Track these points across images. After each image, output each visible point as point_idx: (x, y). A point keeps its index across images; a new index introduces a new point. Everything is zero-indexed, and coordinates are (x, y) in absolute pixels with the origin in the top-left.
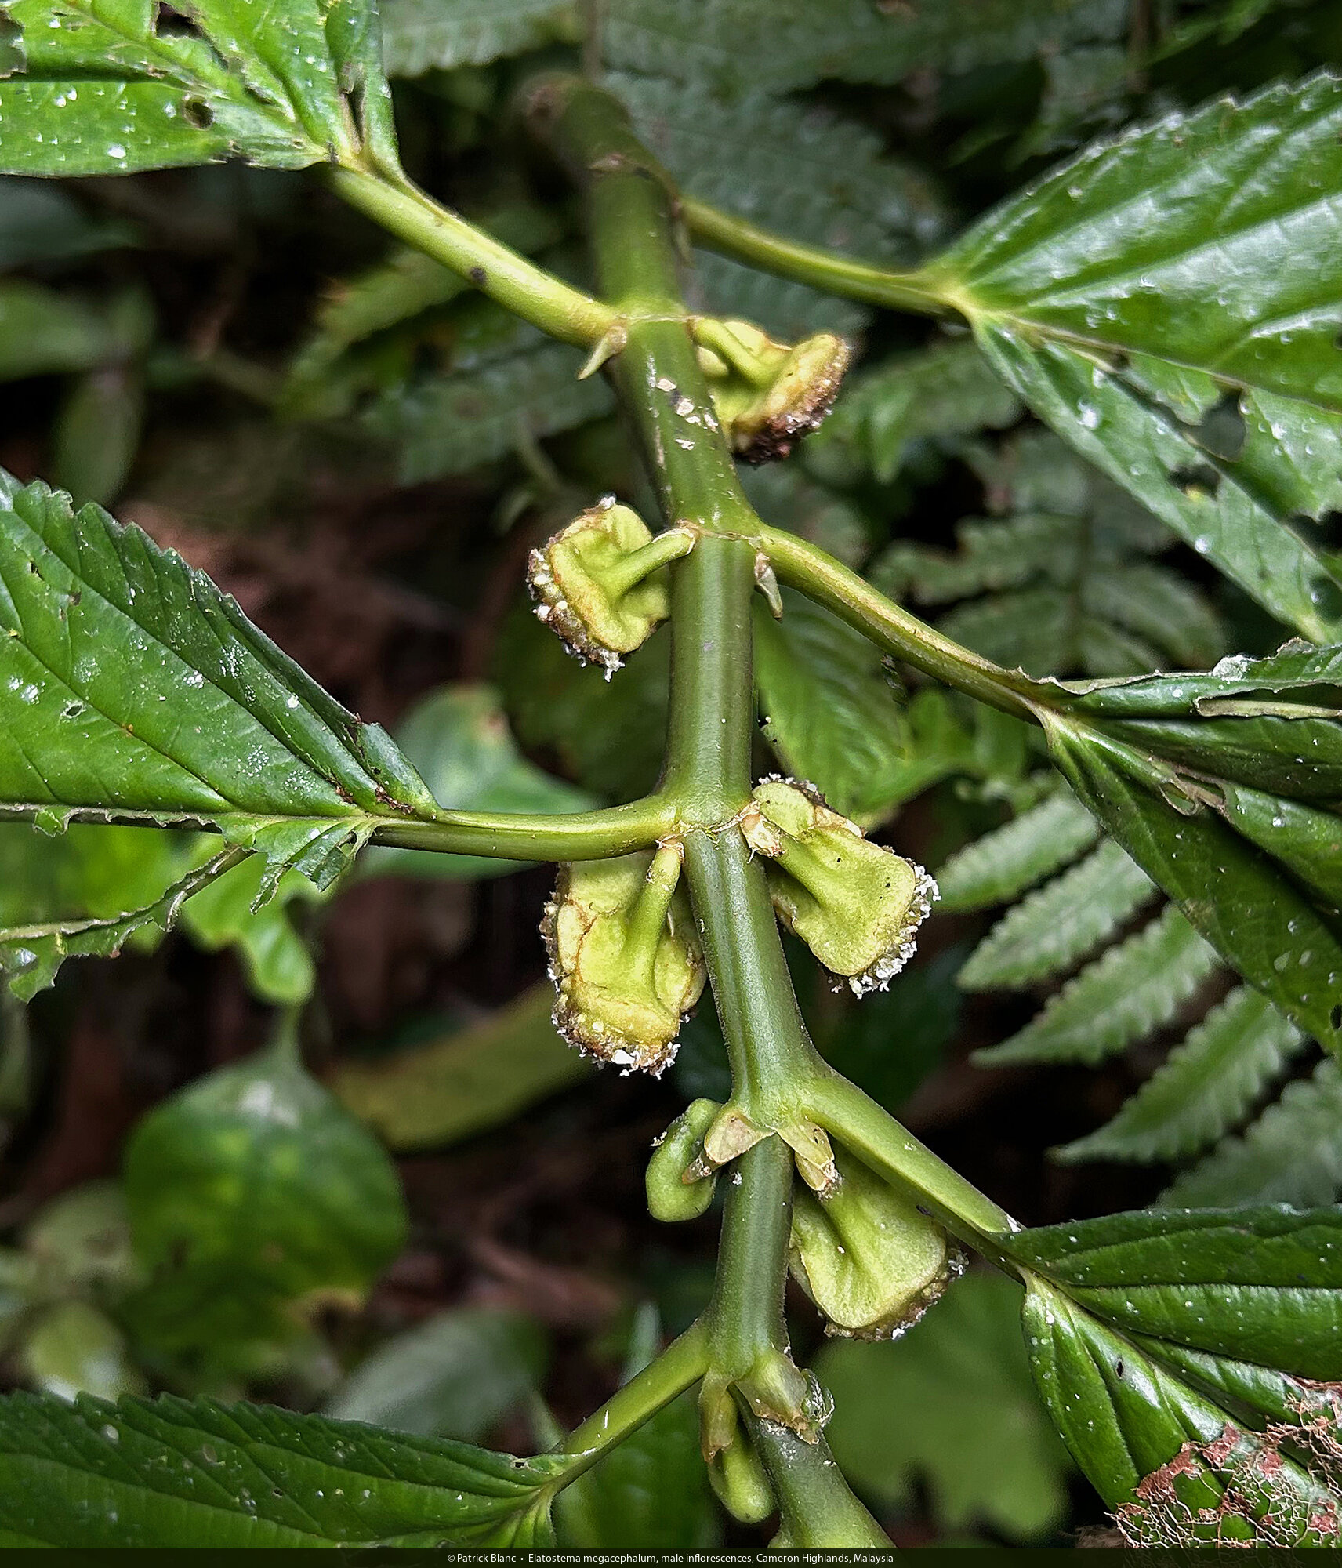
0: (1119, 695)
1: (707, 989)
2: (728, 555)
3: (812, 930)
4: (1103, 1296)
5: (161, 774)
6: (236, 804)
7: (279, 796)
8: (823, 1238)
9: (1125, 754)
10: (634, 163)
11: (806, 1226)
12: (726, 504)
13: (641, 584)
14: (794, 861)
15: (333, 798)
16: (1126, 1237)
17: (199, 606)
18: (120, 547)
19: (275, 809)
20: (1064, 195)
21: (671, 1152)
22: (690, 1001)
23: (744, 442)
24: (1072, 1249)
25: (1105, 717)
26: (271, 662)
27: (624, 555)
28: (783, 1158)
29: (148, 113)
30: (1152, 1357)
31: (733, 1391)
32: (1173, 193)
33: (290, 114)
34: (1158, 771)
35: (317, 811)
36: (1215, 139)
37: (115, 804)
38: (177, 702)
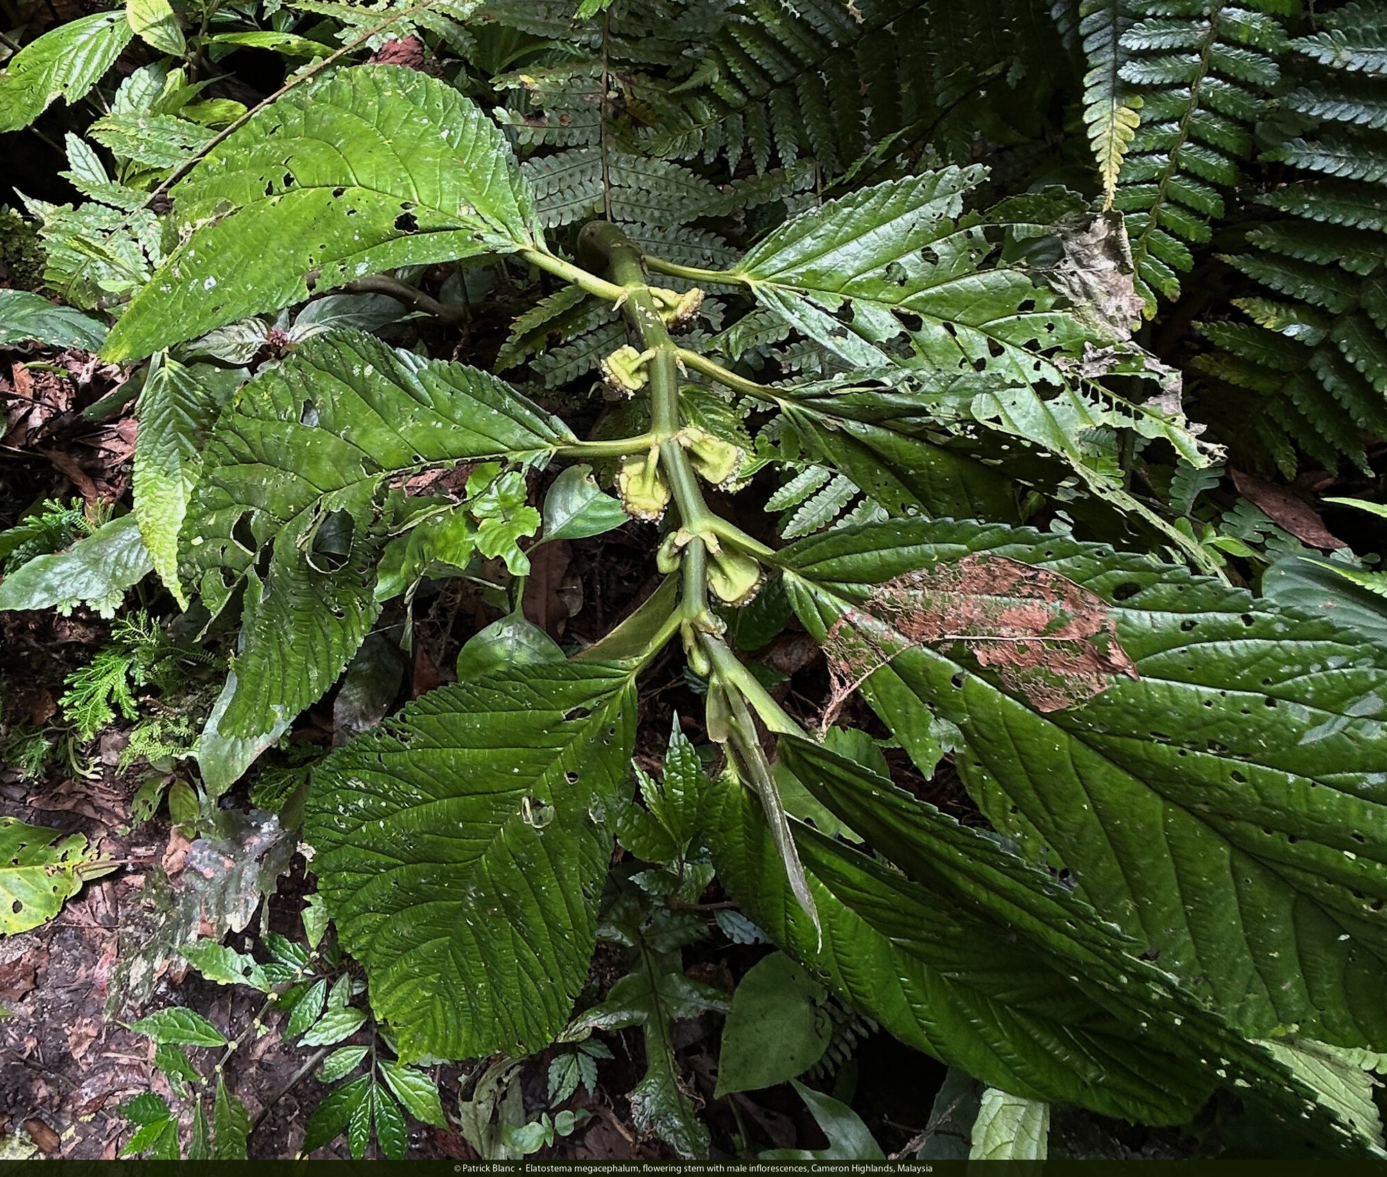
0: (803, 390)
1: (672, 497)
2: (667, 358)
3: (705, 472)
4: (808, 569)
5: (486, 443)
6: (512, 449)
7: (526, 444)
8: (719, 575)
9: (808, 411)
10: (625, 244)
11: (712, 571)
12: (665, 343)
13: (638, 370)
14: (696, 449)
15: (544, 442)
16: (812, 545)
17: (495, 387)
18: (466, 374)
19: (525, 449)
20: (778, 239)
21: (664, 549)
22: (666, 501)
23: (670, 326)
24: (796, 553)
25: (799, 399)
26: (520, 401)
27: (631, 361)
28: (701, 543)
29: (461, 239)
30: (827, 589)
31: (692, 625)
32: (817, 234)
33: (509, 235)
34: (820, 416)
35: (538, 447)
36: (830, 214)
37: (472, 455)
38: (489, 419)
